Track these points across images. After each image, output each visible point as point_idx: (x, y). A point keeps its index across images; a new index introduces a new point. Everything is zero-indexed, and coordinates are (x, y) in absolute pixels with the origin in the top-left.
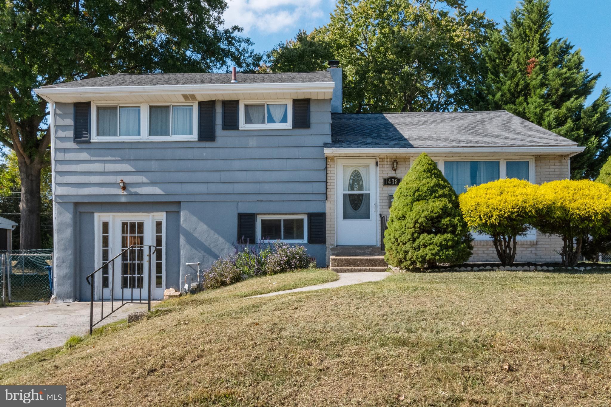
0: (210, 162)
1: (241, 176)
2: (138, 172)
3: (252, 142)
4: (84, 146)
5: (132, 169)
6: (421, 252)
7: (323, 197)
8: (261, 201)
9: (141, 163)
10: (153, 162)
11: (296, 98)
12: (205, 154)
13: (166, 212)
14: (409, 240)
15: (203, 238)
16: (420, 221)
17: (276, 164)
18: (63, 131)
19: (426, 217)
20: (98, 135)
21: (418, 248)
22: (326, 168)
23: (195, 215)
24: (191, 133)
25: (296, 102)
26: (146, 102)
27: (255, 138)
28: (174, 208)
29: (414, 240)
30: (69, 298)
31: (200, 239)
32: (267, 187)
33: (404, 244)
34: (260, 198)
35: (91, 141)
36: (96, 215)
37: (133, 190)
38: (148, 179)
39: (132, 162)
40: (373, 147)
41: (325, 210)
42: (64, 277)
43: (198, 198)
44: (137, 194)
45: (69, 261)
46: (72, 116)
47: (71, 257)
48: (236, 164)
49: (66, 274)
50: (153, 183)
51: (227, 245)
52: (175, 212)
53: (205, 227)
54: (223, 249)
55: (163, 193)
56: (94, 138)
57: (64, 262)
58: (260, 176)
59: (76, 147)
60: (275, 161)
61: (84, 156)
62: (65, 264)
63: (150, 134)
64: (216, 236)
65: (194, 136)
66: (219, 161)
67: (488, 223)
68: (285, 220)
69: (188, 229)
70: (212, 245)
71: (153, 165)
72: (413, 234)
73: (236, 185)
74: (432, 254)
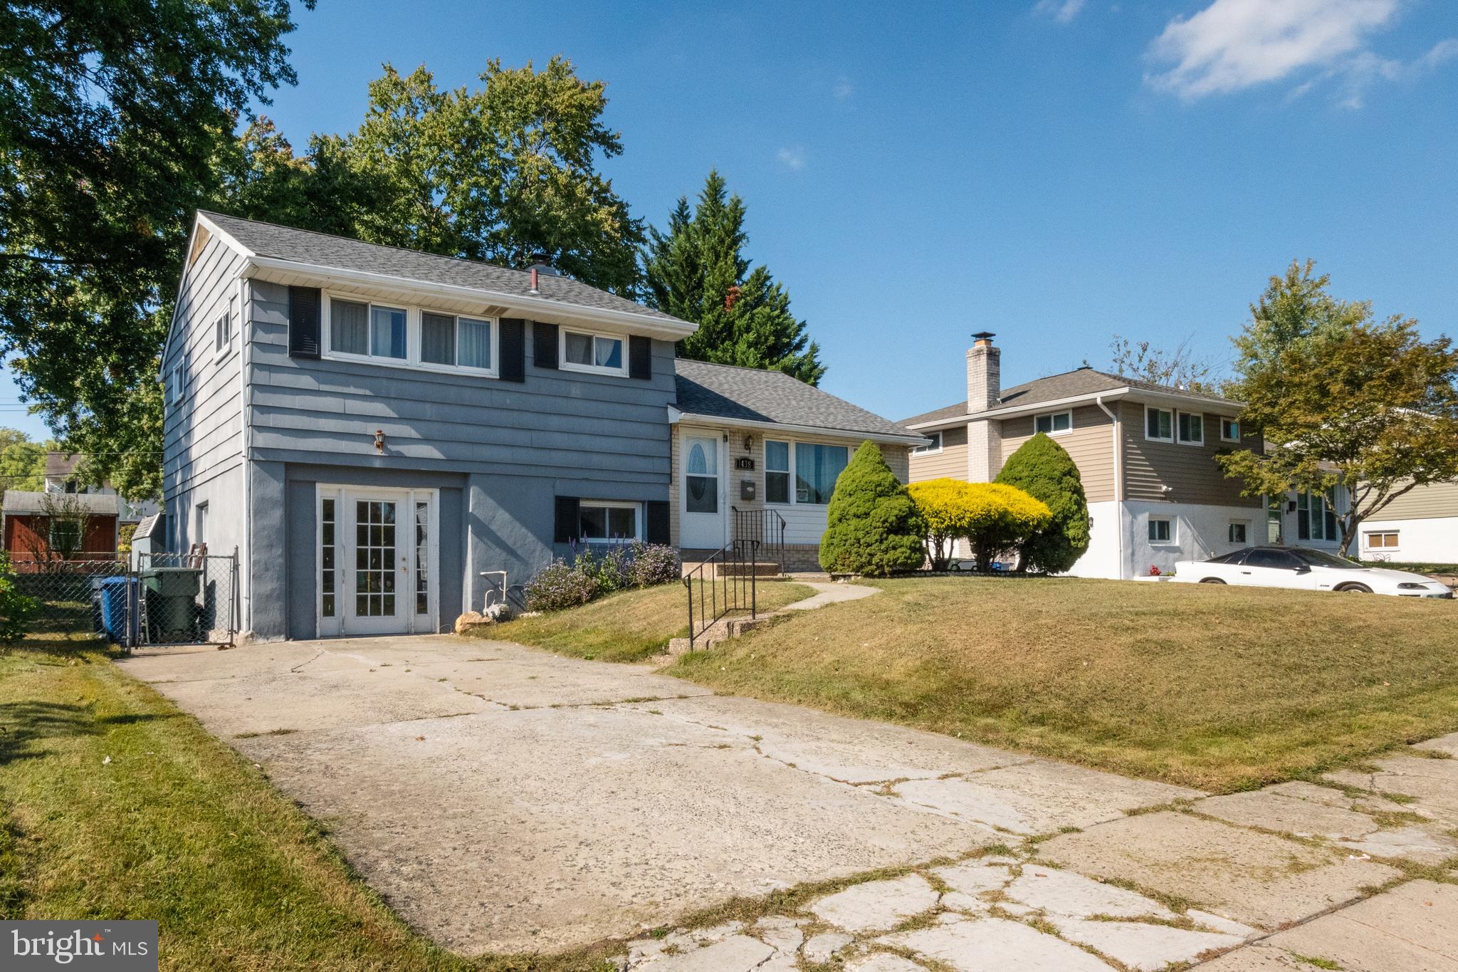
0: (515, 414)
1: (559, 440)
2: (402, 419)
3: (576, 390)
4: (308, 364)
5: (393, 415)
6: (891, 555)
7: (667, 481)
8: (587, 479)
9: (408, 404)
10: (428, 406)
11: (633, 334)
12: (509, 400)
13: (441, 489)
14: (877, 541)
15: (503, 534)
16: (890, 520)
17: (607, 426)
18: (266, 333)
19: (896, 516)
20: (333, 348)
21: (886, 551)
22: (670, 441)
23: (493, 497)
24: (488, 366)
25: (634, 340)
26: (419, 305)
27: (579, 385)
28: (456, 483)
29: (881, 542)
30: (279, 633)
31: (499, 534)
32: (596, 459)
33: (869, 545)
34: (587, 474)
35: (323, 357)
36: (319, 486)
37: (393, 448)
38: (418, 432)
39: (392, 401)
40: (726, 416)
41: (668, 497)
42: (269, 597)
43: (497, 469)
44: (400, 456)
45: (277, 569)
46: (286, 310)
47: (281, 560)
48: (555, 422)
49: (273, 590)
50: (426, 440)
51: (540, 546)
52: (456, 489)
53: (507, 516)
54: (534, 551)
55: (444, 458)
56: (327, 354)
57: (267, 570)
58: (586, 442)
59: (292, 364)
60: (607, 421)
61: (306, 381)
62: (270, 573)
63: (424, 359)
64: (524, 530)
65: (493, 371)
66: (530, 415)
67: (958, 524)
68: (611, 510)
69: (482, 518)
70: (518, 544)
71: (429, 410)
72: (881, 536)
73: (553, 454)
74: (905, 558)
